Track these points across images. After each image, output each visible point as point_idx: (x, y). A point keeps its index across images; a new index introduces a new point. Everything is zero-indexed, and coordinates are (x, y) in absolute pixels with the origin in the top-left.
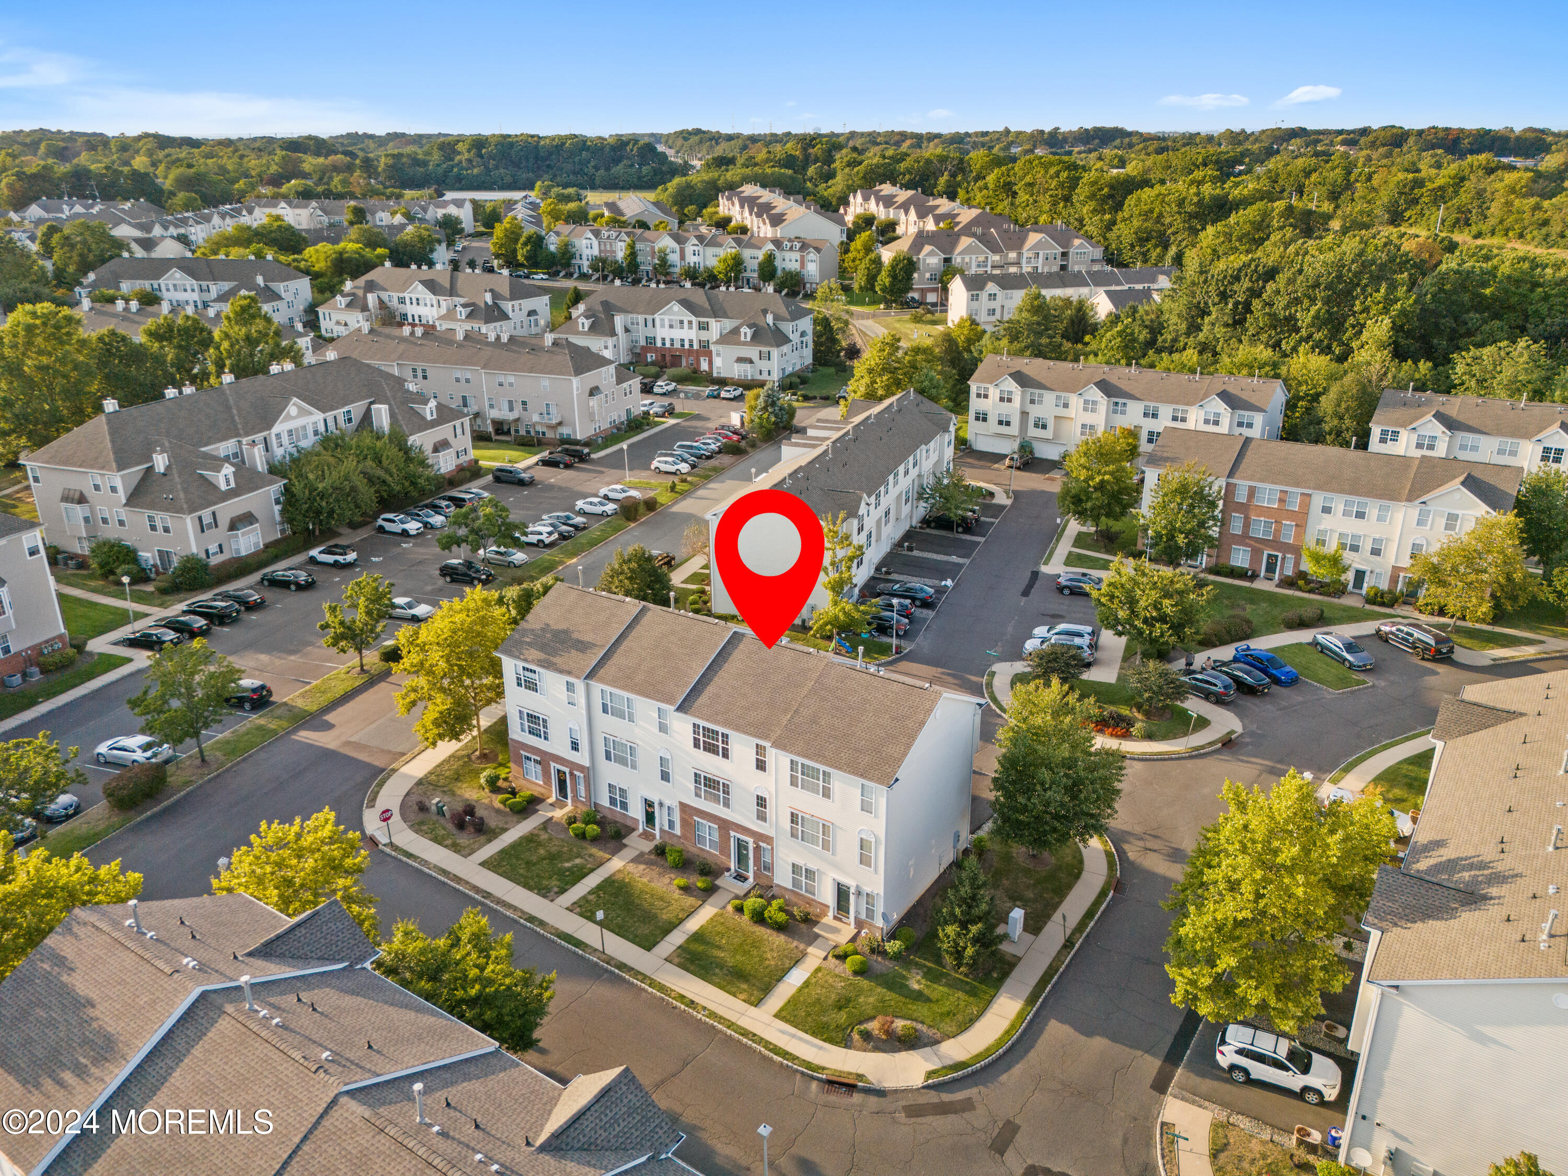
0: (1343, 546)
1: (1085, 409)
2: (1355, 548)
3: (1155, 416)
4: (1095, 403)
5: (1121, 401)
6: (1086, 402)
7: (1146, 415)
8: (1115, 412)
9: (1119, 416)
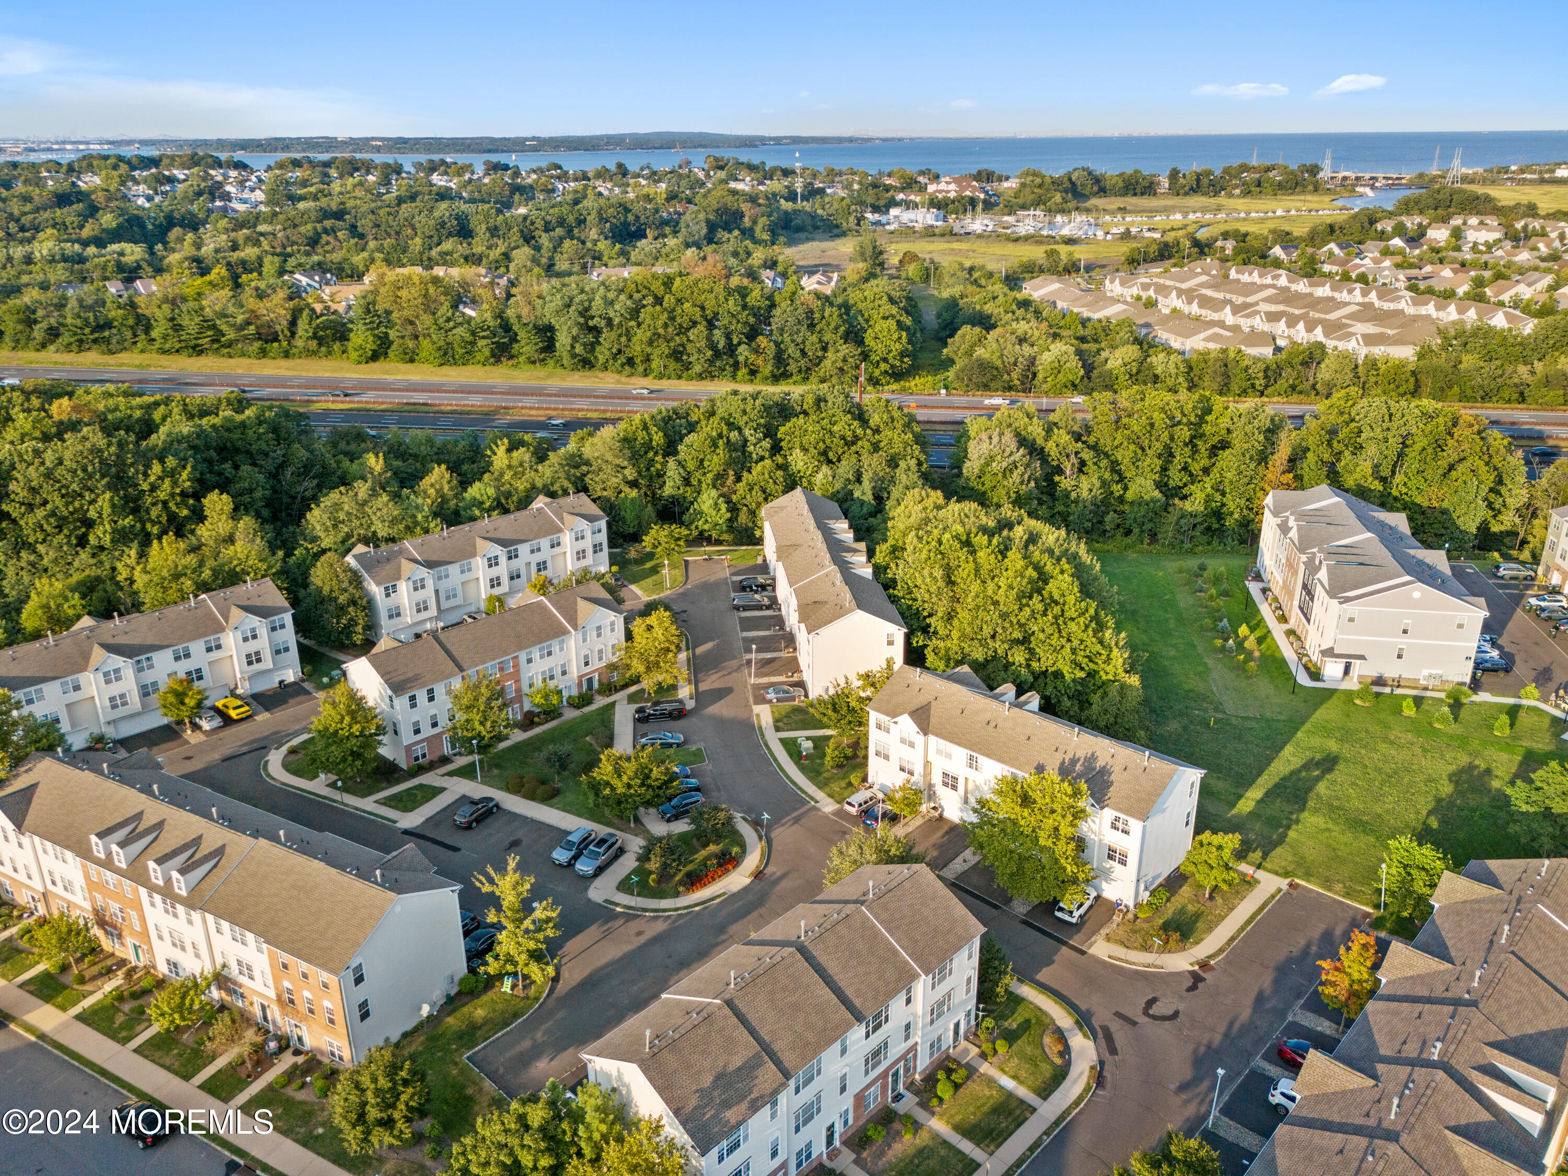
0: (544, 680)
1: (108, 682)
2: (552, 677)
3: (187, 656)
4: (117, 671)
5: (143, 657)
6: (106, 674)
7: (177, 659)
8: (141, 670)
9: (147, 672)
